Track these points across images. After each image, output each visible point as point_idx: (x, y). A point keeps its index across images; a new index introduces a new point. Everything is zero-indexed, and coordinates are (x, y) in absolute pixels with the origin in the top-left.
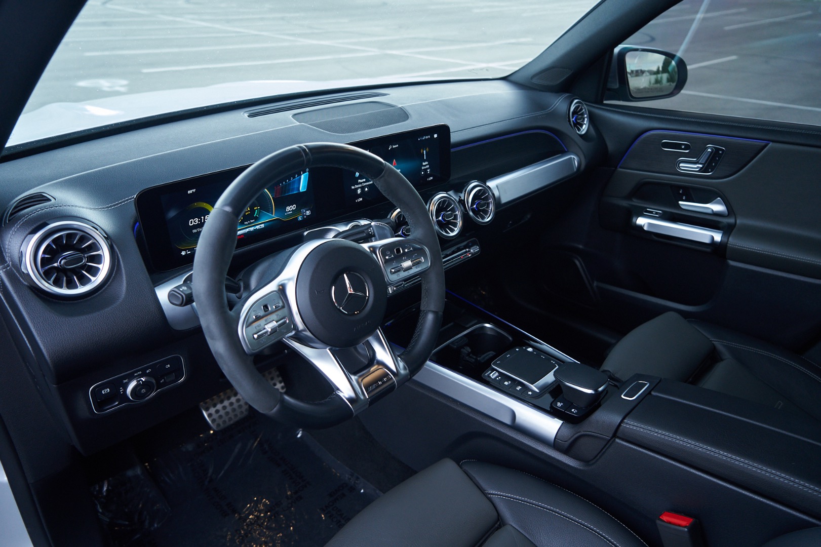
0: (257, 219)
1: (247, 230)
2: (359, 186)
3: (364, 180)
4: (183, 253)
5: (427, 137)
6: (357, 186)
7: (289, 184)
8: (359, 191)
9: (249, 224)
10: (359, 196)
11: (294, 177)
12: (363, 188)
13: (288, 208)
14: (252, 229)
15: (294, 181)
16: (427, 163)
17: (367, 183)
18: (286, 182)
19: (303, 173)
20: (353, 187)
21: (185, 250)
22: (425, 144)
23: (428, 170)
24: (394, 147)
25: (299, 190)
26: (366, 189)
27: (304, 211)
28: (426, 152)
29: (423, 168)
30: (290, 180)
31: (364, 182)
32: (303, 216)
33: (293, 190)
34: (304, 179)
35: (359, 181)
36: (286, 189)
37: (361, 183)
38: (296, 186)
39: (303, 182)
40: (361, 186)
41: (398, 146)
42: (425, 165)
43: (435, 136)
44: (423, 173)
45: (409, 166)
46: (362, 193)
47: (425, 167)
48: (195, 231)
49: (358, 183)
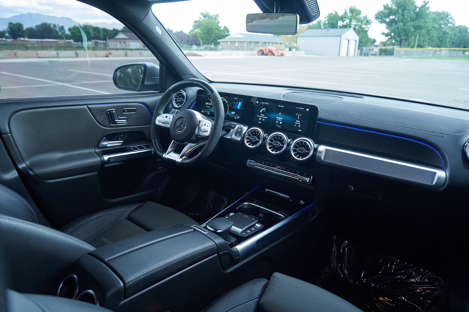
3: (264, 115)
4: (202, 111)
5: (302, 109)
6: (260, 116)
8: (260, 119)
11: (237, 102)
12: (262, 118)
13: (232, 112)
15: (236, 104)
17: (265, 117)
20: (258, 116)
22: (300, 112)
23: (299, 126)
26: (264, 120)
27: (237, 116)
28: (300, 116)
29: (296, 123)
30: (235, 102)
32: (237, 118)
33: (235, 107)
34: (240, 104)
35: (261, 114)
36: (233, 105)
37: (262, 116)
38: (237, 106)
39: (239, 105)
40: (262, 117)
41: (283, 106)
42: (298, 122)
43: (308, 110)
44: (295, 125)
45: (288, 118)
46: (261, 121)
47: (298, 123)
48: (206, 106)
49: (260, 115)
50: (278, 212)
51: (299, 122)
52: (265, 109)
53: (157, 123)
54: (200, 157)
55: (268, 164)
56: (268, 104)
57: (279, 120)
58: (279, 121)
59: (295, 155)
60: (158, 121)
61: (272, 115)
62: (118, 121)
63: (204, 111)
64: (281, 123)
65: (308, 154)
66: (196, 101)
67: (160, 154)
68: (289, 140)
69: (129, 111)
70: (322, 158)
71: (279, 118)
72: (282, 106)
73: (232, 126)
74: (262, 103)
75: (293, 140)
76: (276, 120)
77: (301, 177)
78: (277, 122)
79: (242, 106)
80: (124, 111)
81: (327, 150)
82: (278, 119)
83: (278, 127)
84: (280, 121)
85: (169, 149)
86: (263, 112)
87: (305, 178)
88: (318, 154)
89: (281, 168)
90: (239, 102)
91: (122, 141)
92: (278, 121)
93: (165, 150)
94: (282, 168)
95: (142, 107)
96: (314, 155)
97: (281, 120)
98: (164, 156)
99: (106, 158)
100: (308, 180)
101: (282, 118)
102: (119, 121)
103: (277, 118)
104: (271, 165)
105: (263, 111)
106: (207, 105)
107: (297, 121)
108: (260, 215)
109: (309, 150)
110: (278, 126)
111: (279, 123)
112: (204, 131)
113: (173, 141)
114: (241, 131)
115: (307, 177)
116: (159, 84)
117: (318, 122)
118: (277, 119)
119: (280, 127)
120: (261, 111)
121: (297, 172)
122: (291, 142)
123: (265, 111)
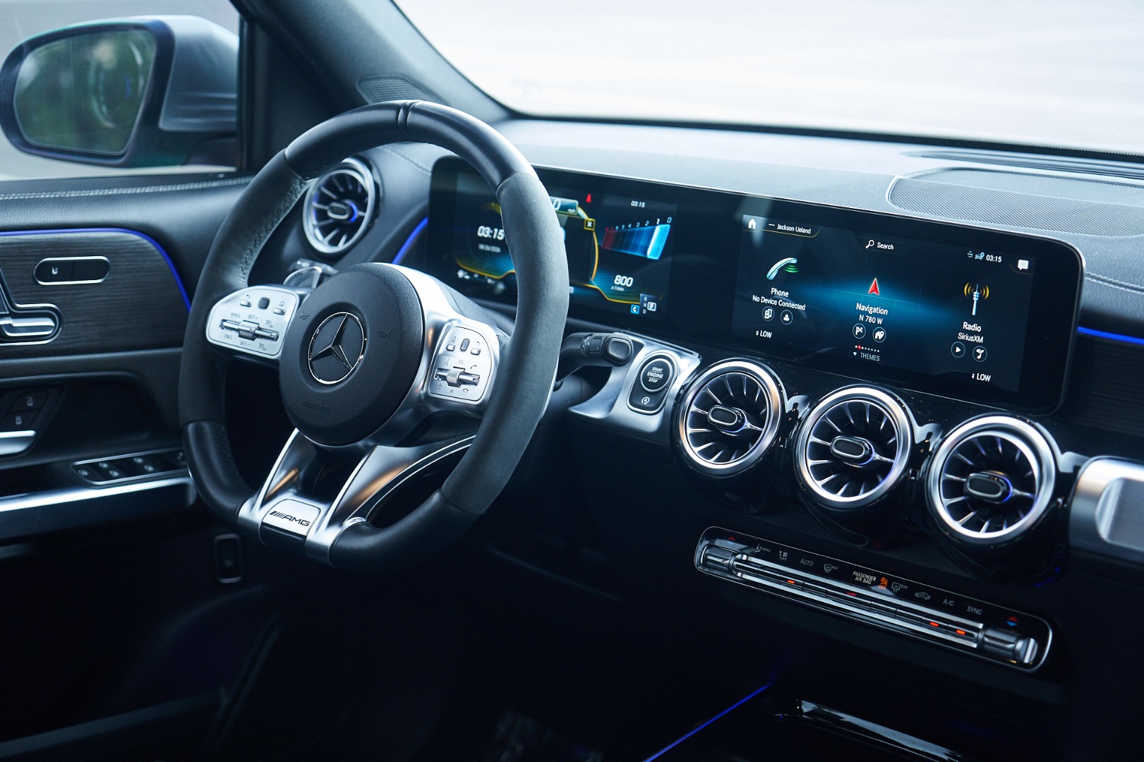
2: (771, 301)
3: (787, 295)
4: (461, 274)
5: (990, 258)
6: (766, 301)
7: (632, 233)
8: (768, 314)
10: (767, 326)
11: (642, 225)
12: (778, 311)
13: (619, 279)
15: (640, 233)
16: (976, 328)
17: (793, 306)
18: (626, 227)
19: (661, 223)
20: (755, 298)
21: (465, 270)
22: (980, 274)
23: (980, 352)
24: (880, 246)
25: (645, 252)
26: (786, 318)
27: (646, 299)
28: (981, 297)
29: (962, 336)
30: (634, 226)
31: (785, 299)
32: (642, 308)
33: (635, 248)
34: (660, 233)
35: (774, 290)
36: (625, 239)
37: (778, 298)
38: (642, 243)
39: (656, 241)
40: (778, 304)
41: (892, 247)
42: (971, 332)
43: (1023, 265)
44: (958, 350)
45: (912, 310)
46: (774, 325)
47: (971, 339)
48: (482, 247)
49: (768, 295)
51: (978, 329)
52: (794, 261)
53: (215, 334)
54: (439, 516)
55: (810, 563)
56: (809, 231)
57: (871, 320)
58: (871, 328)
59: (956, 512)
60: (223, 327)
61: (838, 296)
62: (10, 327)
63: (471, 274)
64: (879, 335)
65: (1027, 505)
66: (425, 222)
67: (226, 502)
68: (921, 432)
69: (70, 271)
70: (1104, 530)
71: (871, 310)
72: (885, 247)
73: (611, 352)
74: (780, 227)
75: (945, 429)
76: (853, 319)
77: (990, 633)
78: (859, 330)
79: (671, 244)
80: (44, 272)
81: (1128, 484)
82: (865, 313)
83: (864, 355)
84: (876, 327)
85: (276, 476)
86: (784, 279)
87: (1012, 639)
88: (1079, 507)
89: (879, 582)
90: (653, 224)
91: (30, 433)
92: (866, 324)
93: (250, 482)
94: (885, 582)
95: (138, 252)
96: (1057, 515)
97: (880, 321)
98: (245, 512)
100: (1027, 650)
101: (885, 312)
102: (17, 323)
103: (859, 306)
104: (827, 570)
105: (781, 270)
106: (484, 240)
107: (966, 326)
109: (1028, 483)
110: (863, 351)
111: (868, 339)
112: (462, 377)
113: (296, 431)
114: (661, 382)
115: (1025, 636)
116: (233, 128)
117: (1081, 329)
118: (861, 318)
119: (873, 357)
120: (772, 273)
121: (970, 609)
122: (933, 443)
123: (791, 270)
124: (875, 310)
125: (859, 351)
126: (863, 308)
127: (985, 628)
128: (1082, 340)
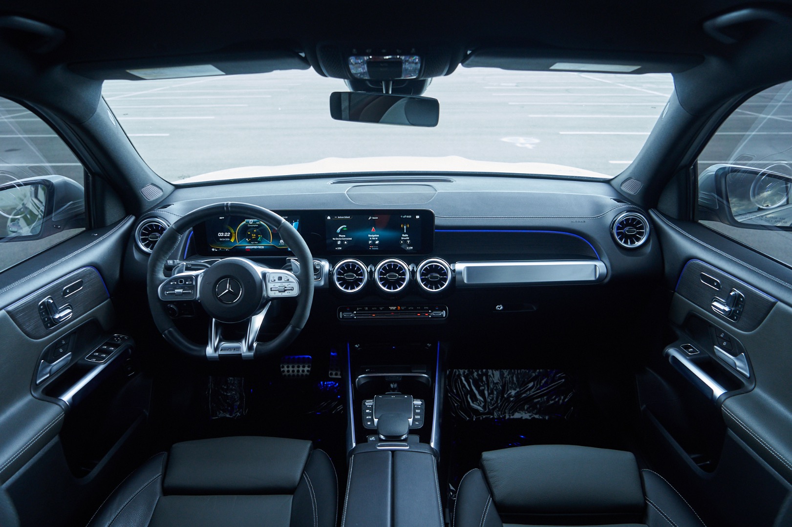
0: (259, 242)
1: (253, 247)
2: (339, 239)
3: (344, 236)
5: (408, 217)
6: (338, 239)
8: (339, 243)
9: (254, 244)
10: (339, 246)
12: (342, 241)
13: (282, 241)
14: (255, 247)
16: (407, 235)
17: (347, 239)
19: (295, 222)
20: (334, 239)
21: (214, 248)
22: (406, 221)
23: (408, 241)
24: (373, 218)
26: (346, 243)
28: (407, 227)
29: (402, 238)
31: (344, 237)
34: (295, 225)
35: (340, 236)
40: (341, 239)
41: (377, 218)
42: (405, 236)
43: (418, 217)
44: (402, 242)
45: (388, 234)
46: (342, 245)
47: (405, 239)
48: (221, 239)
49: (338, 237)
50: (413, 371)
52: (345, 226)
54: (293, 332)
55: (376, 308)
56: (349, 217)
57: (374, 239)
58: (374, 241)
61: (360, 234)
63: (217, 249)
64: (377, 242)
65: (446, 279)
68: (411, 268)
69: (72, 289)
70: (465, 281)
71: (373, 236)
72: (375, 218)
75: (417, 265)
76: (368, 239)
77: (434, 312)
78: (370, 242)
80: (65, 293)
81: (468, 268)
82: (372, 237)
83: (374, 249)
84: (376, 240)
85: (214, 338)
86: (342, 232)
87: (440, 312)
88: (458, 277)
89: (397, 308)
91: (70, 353)
92: (372, 240)
94: (399, 307)
95: (91, 273)
97: (377, 238)
98: (208, 353)
99: (67, 397)
100: (444, 313)
101: (378, 236)
103: (369, 236)
104: (381, 309)
105: (341, 230)
106: (221, 237)
107: (403, 235)
108: (392, 386)
110: (373, 247)
111: (374, 244)
112: (284, 289)
113: (214, 320)
115: (442, 311)
117: (436, 231)
118: (370, 238)
119: (376, 249)
120: (339, 230)
121: (425, 308)
122: (415, 269)
123: (345, 229)
124: (375, 236)
125: (371, 248)
126: (371, 236)
127: (432, 311)
128: (436, 233)
